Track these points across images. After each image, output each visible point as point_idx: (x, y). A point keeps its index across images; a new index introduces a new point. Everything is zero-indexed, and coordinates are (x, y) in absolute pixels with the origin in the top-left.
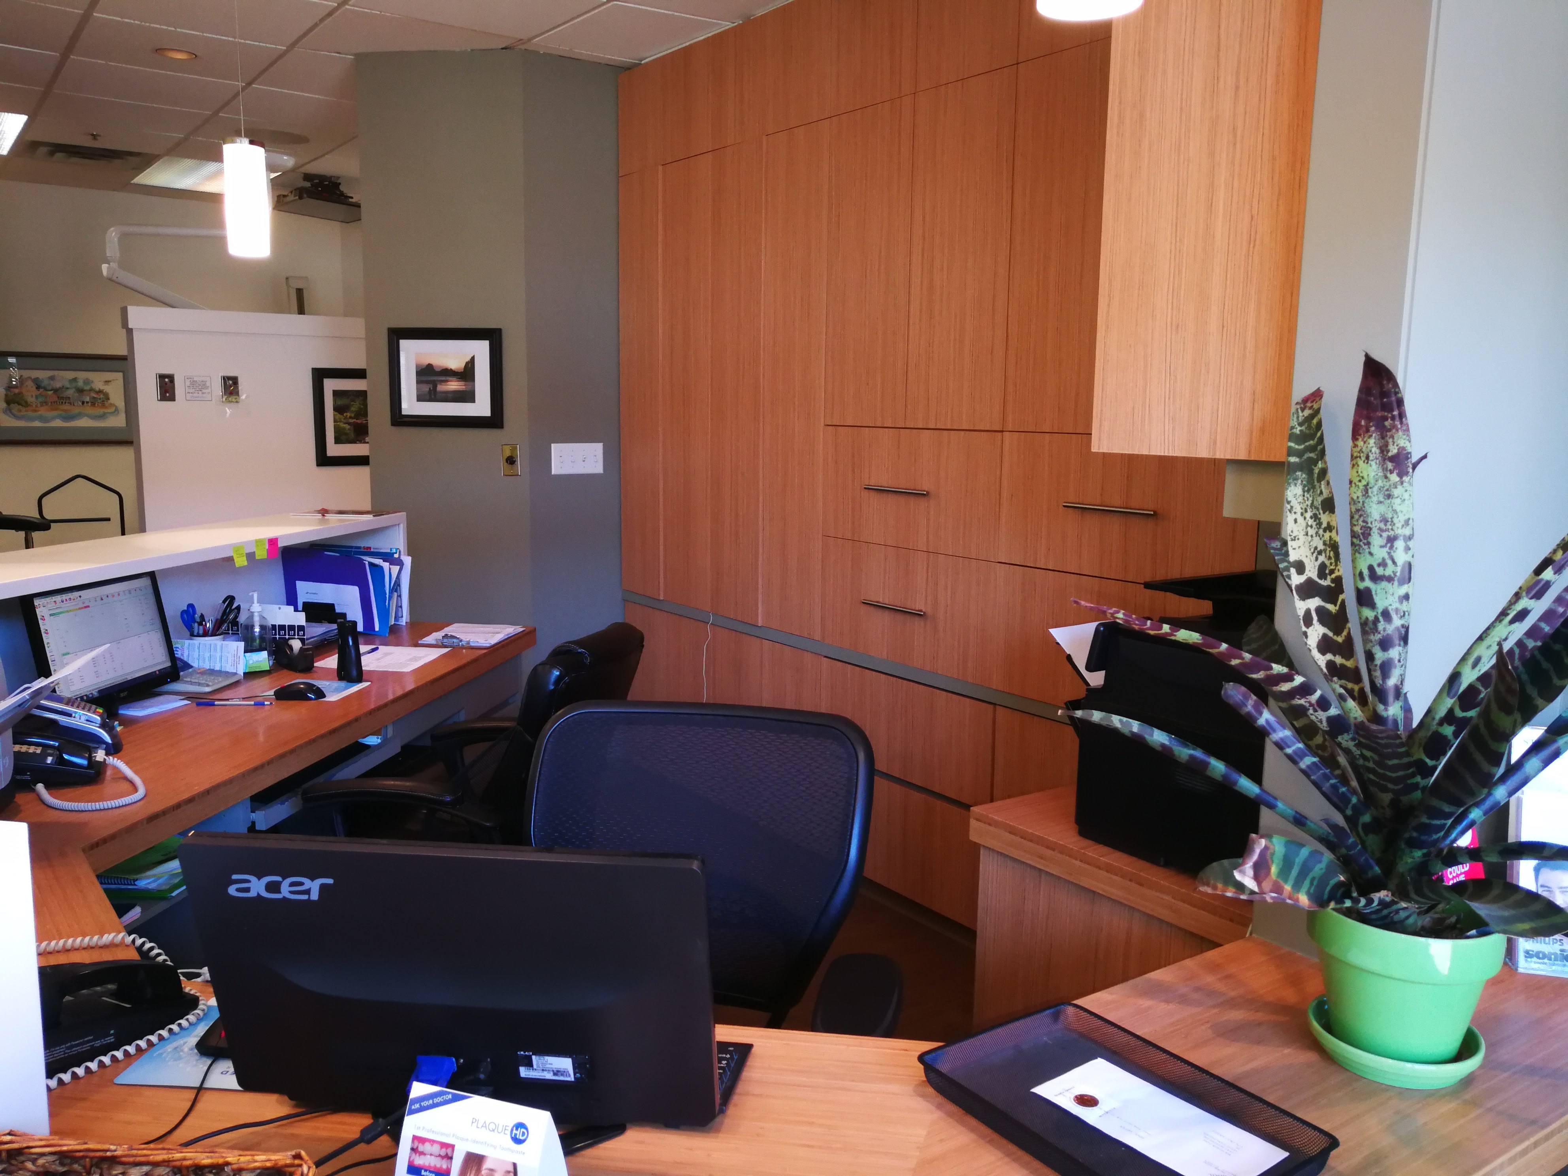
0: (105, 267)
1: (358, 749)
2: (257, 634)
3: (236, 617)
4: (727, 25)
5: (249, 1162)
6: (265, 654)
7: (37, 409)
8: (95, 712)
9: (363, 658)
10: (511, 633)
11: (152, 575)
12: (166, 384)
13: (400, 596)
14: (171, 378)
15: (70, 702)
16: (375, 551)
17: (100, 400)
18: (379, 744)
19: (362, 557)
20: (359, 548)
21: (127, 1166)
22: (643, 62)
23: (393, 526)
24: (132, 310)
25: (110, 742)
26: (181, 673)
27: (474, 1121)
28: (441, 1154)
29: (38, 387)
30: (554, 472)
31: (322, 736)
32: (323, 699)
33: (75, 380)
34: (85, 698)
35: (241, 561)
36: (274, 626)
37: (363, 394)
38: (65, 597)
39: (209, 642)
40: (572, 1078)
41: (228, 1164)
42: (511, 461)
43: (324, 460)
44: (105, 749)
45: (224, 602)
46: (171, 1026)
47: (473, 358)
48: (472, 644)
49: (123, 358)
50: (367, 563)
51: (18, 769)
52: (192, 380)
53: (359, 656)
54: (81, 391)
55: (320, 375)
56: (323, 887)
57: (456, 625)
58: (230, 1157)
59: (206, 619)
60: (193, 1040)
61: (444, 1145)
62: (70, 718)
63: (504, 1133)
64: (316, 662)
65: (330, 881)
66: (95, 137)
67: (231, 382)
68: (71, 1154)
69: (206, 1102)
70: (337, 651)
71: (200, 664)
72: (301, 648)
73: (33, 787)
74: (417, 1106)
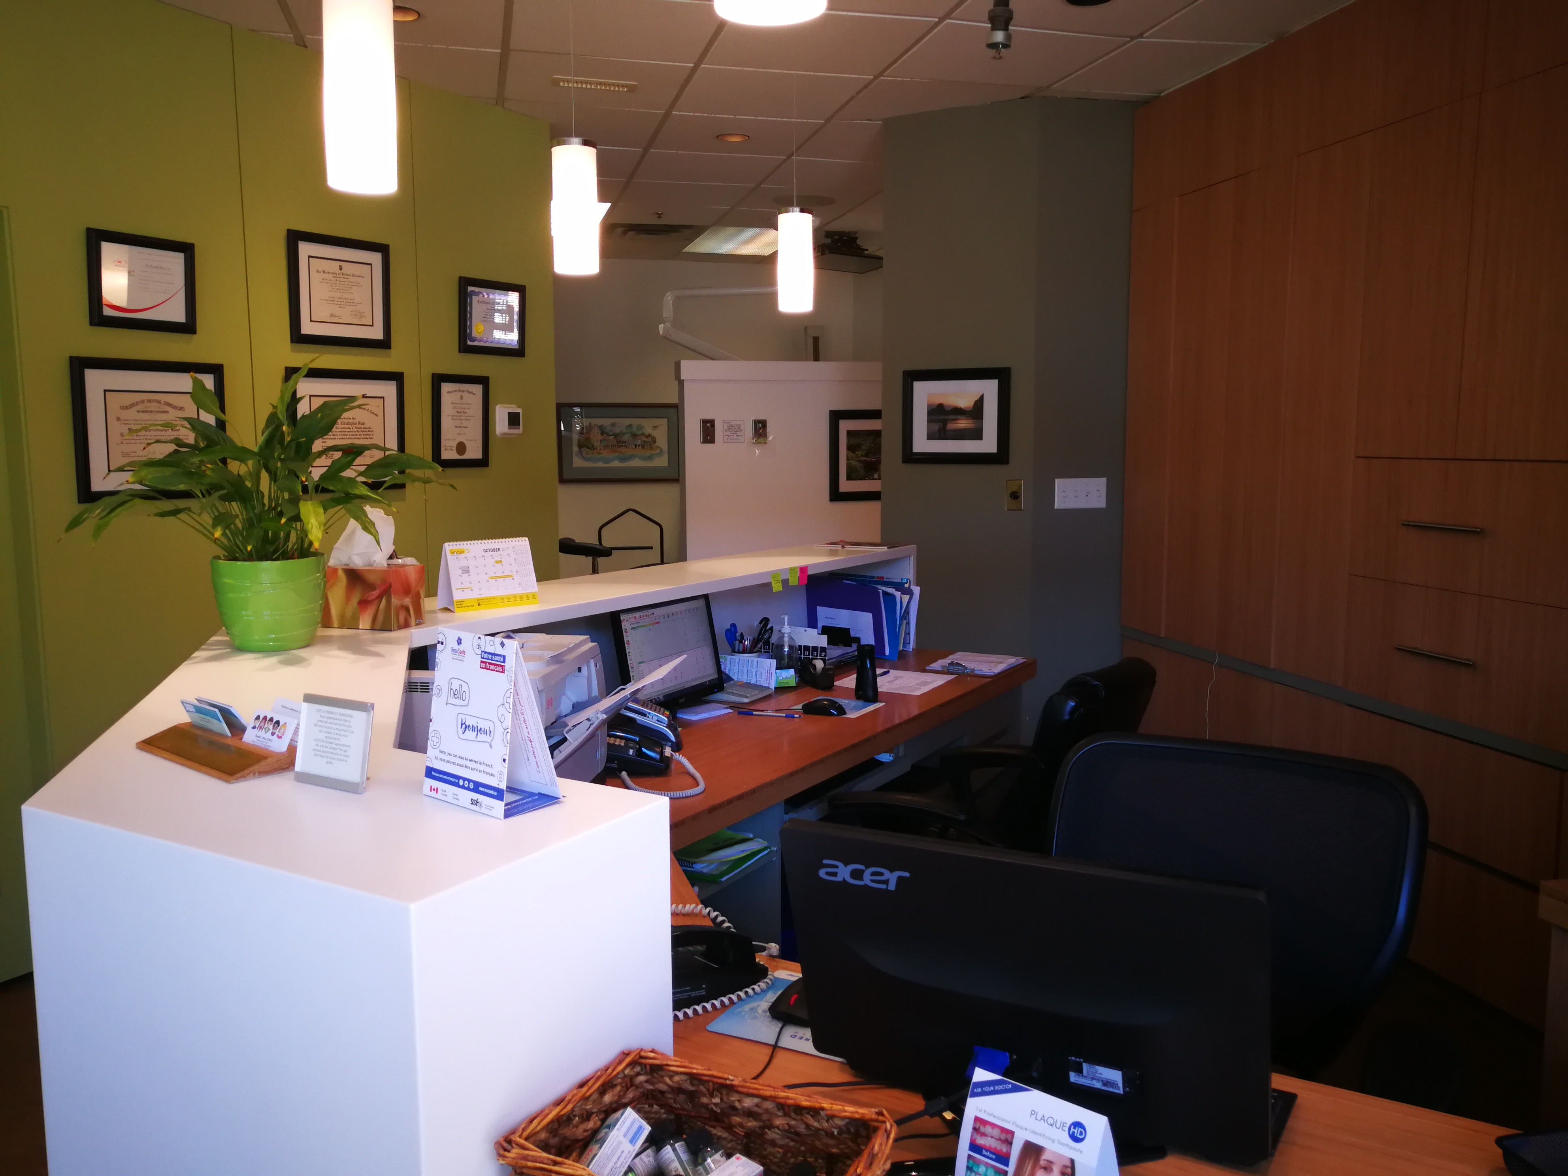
0: (661, 326)
1: (873, 765)
2: (786, 653)
3: (770, 637)
4: (1257, 46)
5: (840, 1111)
6: (792, 672)
7: (601, 452)
8: (663, 714)
9: (879, 679)
10: (1013, 664)
11: (706, 597)
12: (708, 428)
13: (908, 624)
14: (712, 422)
15: (644, 704)
16: (888, 580)
17: (649, 442)
18: (892, 761)
19: (877, 586)
20: (873, 577)
21: (741, 1095)
22: (1162, 94)
23: (903, 558)
24: (684, 363)
25: (674, 741)
26: (725, 685)
27: (1033, 1113)
28: (1001, 1138)
29: (602, 433)
30: (1057, 506)
31: (846, 750)
32: (844, 716)
33: (630, 426)
34: (654, 701)
35: (777, 587)
36: (800, 646)
37: (877, 434)
38: (642, 613)
39: (748, 658)
40: (1121, 1091)
41: (823, 1109)
42: (1015, 496)
43: (836, 495)
44: (671, 747)
45: (760, 623)
46: (747, 989)
47: (982, 397)
48: (976, 672)
49: (674, 406)
50: (881, 591)
51: (610, 759)
52: (729, 424)
53: (875, 677)
54: (634, 436)
55: (836, 417)
56: (900, 879)
57: (960, 653)
58: (824, 1104)
59: (745, 638)
60: (765, 1003)
61: (1004, 1130)
62: (644, 718)
63: (1062, 1129)
64: (836, 681)
65: (907, 874)
66: (659, 216)
67: (760, 425)
68: (699, 1077)
69: (780, 1058)
70: (856, 671)
71: (740, 677)
72: (824, 667)
73: (619, 774)
74: (979, 1090)
